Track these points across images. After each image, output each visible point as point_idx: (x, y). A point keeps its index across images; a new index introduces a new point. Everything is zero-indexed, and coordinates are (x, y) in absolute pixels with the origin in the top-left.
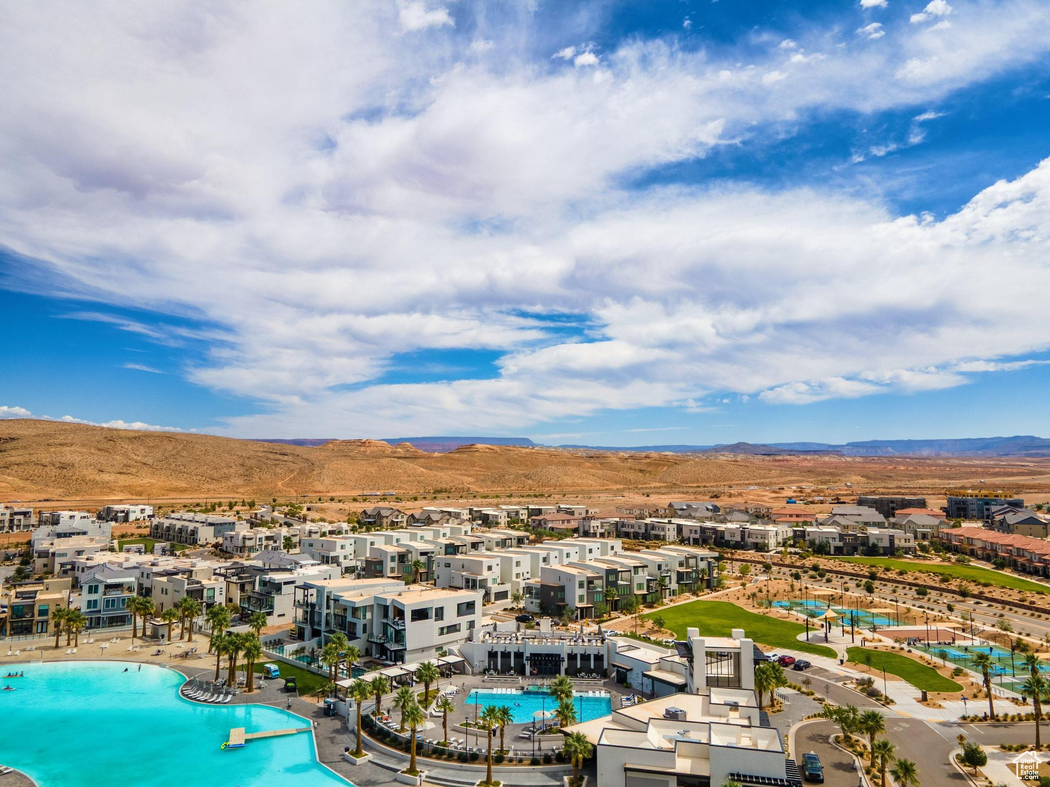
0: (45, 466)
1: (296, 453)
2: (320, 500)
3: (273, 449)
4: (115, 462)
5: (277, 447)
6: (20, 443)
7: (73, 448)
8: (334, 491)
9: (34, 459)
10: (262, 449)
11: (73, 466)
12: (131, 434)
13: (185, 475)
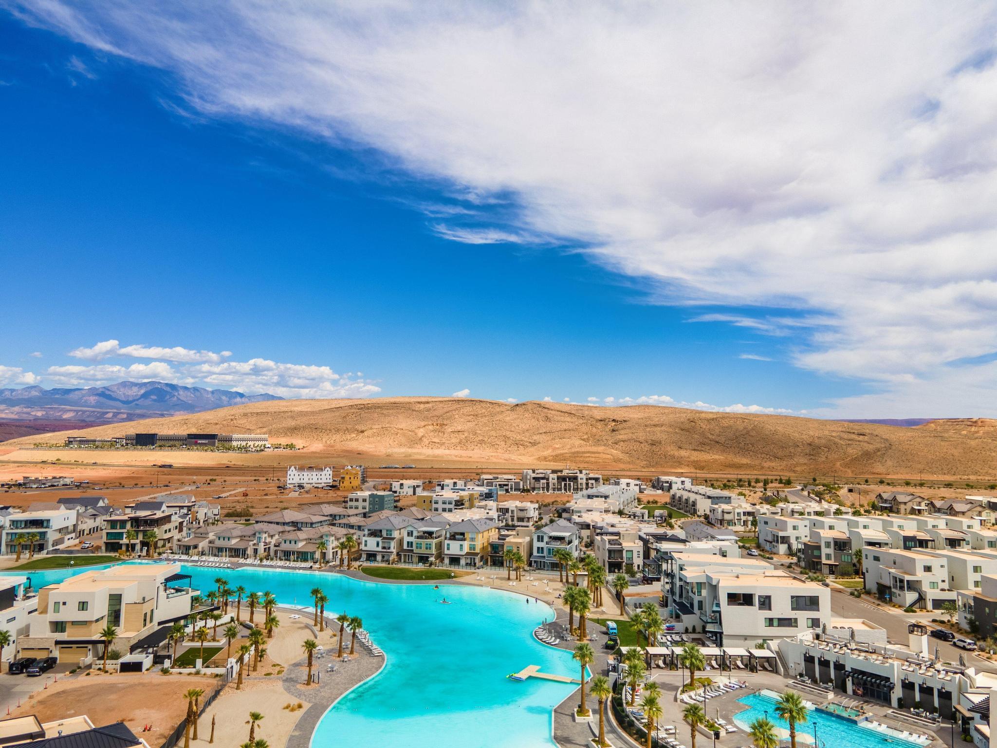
0: (641, 443)
1: (875, 433)
2: (867, 481)
3: (852, 429)
4: (693, 440)
5: (857, 428)
6: (628, 424)
7: (663, 428)
8: (895, 473)
9: (634, 437)
10: (840, 429)
11: (660, 443)
12: (711, 416)
13: (751, 453)
